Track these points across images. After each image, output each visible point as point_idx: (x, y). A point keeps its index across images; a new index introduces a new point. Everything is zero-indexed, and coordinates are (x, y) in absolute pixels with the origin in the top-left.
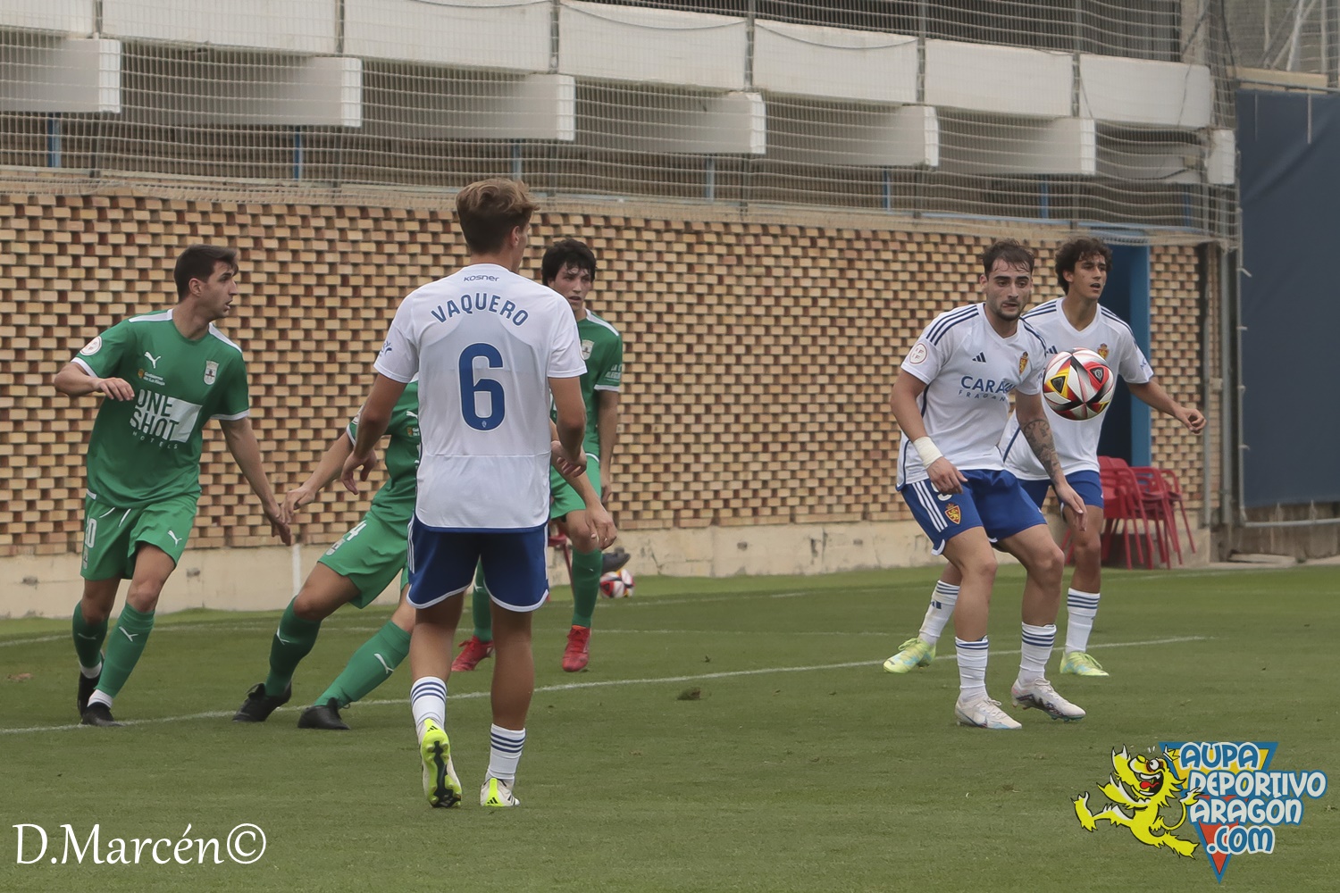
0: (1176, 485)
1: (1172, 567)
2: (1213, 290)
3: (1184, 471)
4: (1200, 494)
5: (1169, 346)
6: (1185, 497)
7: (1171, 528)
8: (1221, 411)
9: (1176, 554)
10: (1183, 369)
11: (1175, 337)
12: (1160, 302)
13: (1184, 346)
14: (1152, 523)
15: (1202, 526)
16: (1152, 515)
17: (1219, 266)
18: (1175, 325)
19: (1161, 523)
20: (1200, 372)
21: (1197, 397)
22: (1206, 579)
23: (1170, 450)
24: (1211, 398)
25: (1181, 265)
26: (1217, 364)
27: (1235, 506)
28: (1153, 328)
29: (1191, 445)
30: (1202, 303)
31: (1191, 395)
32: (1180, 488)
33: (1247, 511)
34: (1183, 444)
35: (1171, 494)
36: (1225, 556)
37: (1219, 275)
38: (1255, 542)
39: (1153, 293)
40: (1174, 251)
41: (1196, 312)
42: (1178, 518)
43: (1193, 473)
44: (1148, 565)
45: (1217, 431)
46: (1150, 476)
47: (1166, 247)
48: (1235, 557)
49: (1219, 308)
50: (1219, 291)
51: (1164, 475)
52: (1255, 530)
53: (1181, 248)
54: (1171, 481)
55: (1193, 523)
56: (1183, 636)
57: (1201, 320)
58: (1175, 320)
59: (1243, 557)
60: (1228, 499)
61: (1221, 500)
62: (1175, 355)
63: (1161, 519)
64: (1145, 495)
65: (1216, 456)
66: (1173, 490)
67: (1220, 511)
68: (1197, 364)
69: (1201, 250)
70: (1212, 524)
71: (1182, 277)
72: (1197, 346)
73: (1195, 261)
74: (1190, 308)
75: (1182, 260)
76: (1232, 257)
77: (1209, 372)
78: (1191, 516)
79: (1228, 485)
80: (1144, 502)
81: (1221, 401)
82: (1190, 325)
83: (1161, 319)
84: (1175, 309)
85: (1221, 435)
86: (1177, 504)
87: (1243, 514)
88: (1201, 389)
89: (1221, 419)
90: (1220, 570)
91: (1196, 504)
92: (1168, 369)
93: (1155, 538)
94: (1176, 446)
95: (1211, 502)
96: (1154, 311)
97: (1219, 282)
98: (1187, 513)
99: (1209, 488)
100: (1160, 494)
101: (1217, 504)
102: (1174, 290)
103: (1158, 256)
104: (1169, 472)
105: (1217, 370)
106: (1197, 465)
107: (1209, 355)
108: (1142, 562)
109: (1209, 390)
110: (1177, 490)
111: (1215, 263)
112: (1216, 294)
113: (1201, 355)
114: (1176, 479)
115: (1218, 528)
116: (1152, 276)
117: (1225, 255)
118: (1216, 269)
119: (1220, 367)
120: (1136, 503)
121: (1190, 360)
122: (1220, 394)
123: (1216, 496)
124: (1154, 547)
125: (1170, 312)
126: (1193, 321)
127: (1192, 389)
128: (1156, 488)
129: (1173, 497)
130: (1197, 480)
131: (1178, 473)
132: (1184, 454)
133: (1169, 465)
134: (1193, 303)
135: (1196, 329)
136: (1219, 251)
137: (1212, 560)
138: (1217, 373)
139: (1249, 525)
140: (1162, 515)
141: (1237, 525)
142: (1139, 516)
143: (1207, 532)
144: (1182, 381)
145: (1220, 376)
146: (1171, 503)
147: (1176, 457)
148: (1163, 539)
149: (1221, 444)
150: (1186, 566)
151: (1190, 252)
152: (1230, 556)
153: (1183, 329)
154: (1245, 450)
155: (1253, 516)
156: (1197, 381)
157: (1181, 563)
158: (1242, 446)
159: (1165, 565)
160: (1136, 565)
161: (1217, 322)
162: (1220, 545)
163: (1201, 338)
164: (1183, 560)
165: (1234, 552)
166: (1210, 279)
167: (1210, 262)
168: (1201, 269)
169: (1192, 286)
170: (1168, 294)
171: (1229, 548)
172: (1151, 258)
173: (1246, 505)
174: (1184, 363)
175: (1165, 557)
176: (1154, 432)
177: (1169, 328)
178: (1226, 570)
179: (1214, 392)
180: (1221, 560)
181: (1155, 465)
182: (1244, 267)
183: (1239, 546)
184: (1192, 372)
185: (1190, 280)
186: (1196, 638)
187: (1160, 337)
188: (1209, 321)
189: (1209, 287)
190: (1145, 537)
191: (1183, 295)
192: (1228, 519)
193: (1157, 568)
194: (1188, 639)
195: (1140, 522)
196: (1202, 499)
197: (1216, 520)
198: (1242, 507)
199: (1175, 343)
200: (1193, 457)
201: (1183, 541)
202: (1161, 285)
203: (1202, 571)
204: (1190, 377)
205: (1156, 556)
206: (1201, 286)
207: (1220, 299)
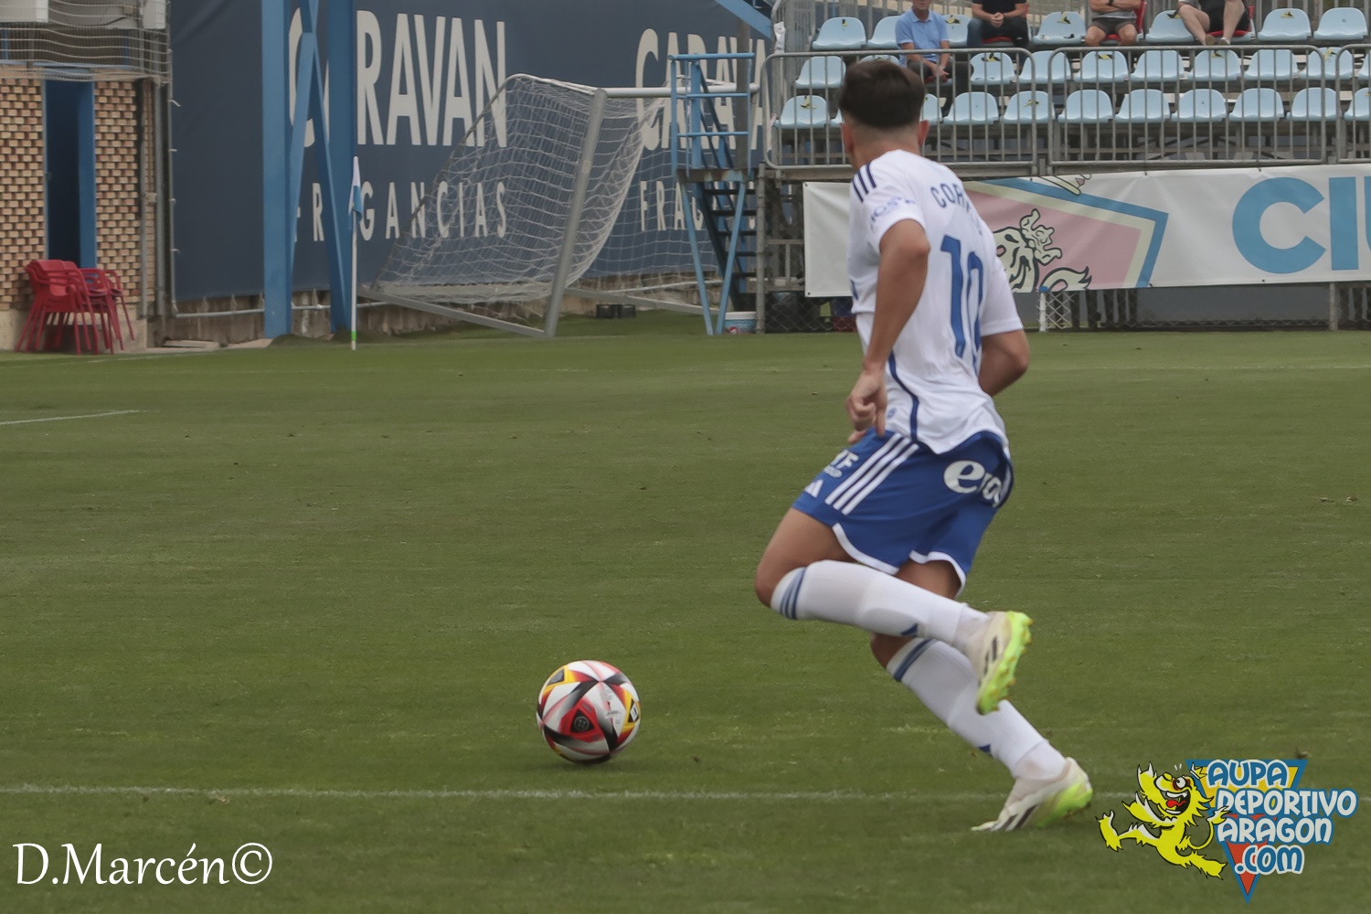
0: (118, 283)
1: (115, 352)
2: (148, 119)
3: (125, 271)
4: (138, 290)
5: (112, 166)
6: (126, 293)
7: (114, 319)
8: (155, 220)
9: (118, 342)
10: (123, 185)
11: (116, 159)
12: (104, 129)
13: (123, 166)
14: (97, 316)
15: (140, 317)
16: (97, 308)
17: (153, 98)
18: (116, 148)
19: (106, 315)
20: (138, 187)
21: (135, 209)
22: (141, 361)
23: (112, 253)
24: (147, 209)
25: (121, 98)
26: (152, 181)
27: (168, 300)
28: (98, 151)
29: (130, 249)
30: (139, 130)
31: (130, 207)
32: (122, 286)
33: (178, 304)
34: (124, 249)
35: (114, 291)
36: (160, 342)
37: (153, 105)
38: (185, 330)
39: (97, 122)
40: (115, 86)
41: (134, 137)
42: (120, 311)
43: (132, 273)
44: (95, 351)
45: (152, 238)
46: (96, 276)
47: (108, 83)
48: (168, 343)
49: (154, 134)
50: (153, 119)
51: (108, 275)
52: (185, 319)
53: (121, 83)
54: (113, 280)
55: (133, 315)
56: (121, 410)
57: (138, 144)
58: (116, 144)
59: (175, 343)
60: (161, 294)
61: (156, 295)
62: (117, 173)
63: (105, 312)
64: (91, 292)
65: (151, 258)
66: (116, 287)
67: (154, 305)
68: (135, 181)
69: (137, 85)
70: (148, 315)
71: (121, 108)
72: (134, 166)
73: (133, 94)
74: (128, 134)
75: (121, 93)
76: (164, 90)
77: (145, 188)
78: (130, 309)
79: (161, 283)
80: (91, 297)
81: (155, 212)
82: (128, 148)
83: (104, 144)
84: (116, 134)
85: (156, 240)
86: (119, 299)
87: (175, 307)
88: (139, 202)
89: (155, 226)
90: (154, 354)
91: (135, 299)
92: (110, 185)
93: (101, 328)
94: (117, 250)
95: (148, 297)
96: (98, 137)
97: (153, 112)
98: (127, 306)
99: (146, 285)
100: (104, 291)
101: (153, 299)
102: (115, 119)
103: (102, 90)
104: (112, 272)
105: (152, 186)
106: (136, 266)
107: (145, 173)
108: (89, 348)
109: (145, 202)
110: (119, 287)
111: (150, 95)
112: (151, 122)
113: (138, 173)
114: (118, 278)
115: (153, 319)
116: (96, 107)
117: (158, 88)
118: (150, 100)
119: (155, 183)
120: (84, 299)
121: (129, 178)
122: (155, 206)
123: (152, 292)
124: (99, 336)
125: (112, 137)
126: (131, 144)
127: (131, 202)
128: (101, 286)
129: (115, 293)
130: (136, 279)
131: (119, 273)
132: (124, 257)
133: (112, 267)
134: (131, 130)
135: (134, 152)
136: (152, 85)
137: (148, 347)
138: (152, 189)
139: (179, 316)
140: (105, 309)
141: (170, 316)
142: (87, 310)
143: (145, 322)
144: (123, 195)
145: (155, 191)
146: (114, 298)
147: (118, 260)
148: (107, 328)
149: (156, 248)
150: (127, 351)
151: (128, 86)
152: (164, 342)
153: (123, 151)
154: (175, 253)
155: (182, 309)
156: (135, 195)
157: (122, 349)
158: (173, 250)
159: (109, 351)
160: (84, 351)
161: (151, 146)
162: (156, 334)
163: (138, 159)
164: (125, 347)
165: (167, 339)
166: (145, 109)
167: (145, 95)
168: (138, 101)
169: (130, 115)
170: (109, 122)
171: (164, 335)
172: (96, 92)
173: (177, 299)
174: (123, 180)
175: (109, 344)
176: (99, 239)
177: (111, 151)
178: (159, 354)
179: (150, 205)
180: (157, 346)
181: (100, 267)
182: (173, 99)
183: (171, 334)
184: (130, 187)
185: (128, 111)
186: (132, 411)
187: (104, 159)
188: (145, 144)
189: (145, 115)
190: (91, 328)
191: (123, 122)
192: (162, 311)
193: (101, 353)
194: (124, 412)
195: (87, 315)
196: (140, 294)
197: (152, 312)
198: (174, 301)
199: (116, 163)
200: (132, 259)
201: (124, 331)
202: (104, 115)
203: (139, 355)
204: (129, 192)
205: (101, 344)
206: (138, 115)
207: (154, 126)
